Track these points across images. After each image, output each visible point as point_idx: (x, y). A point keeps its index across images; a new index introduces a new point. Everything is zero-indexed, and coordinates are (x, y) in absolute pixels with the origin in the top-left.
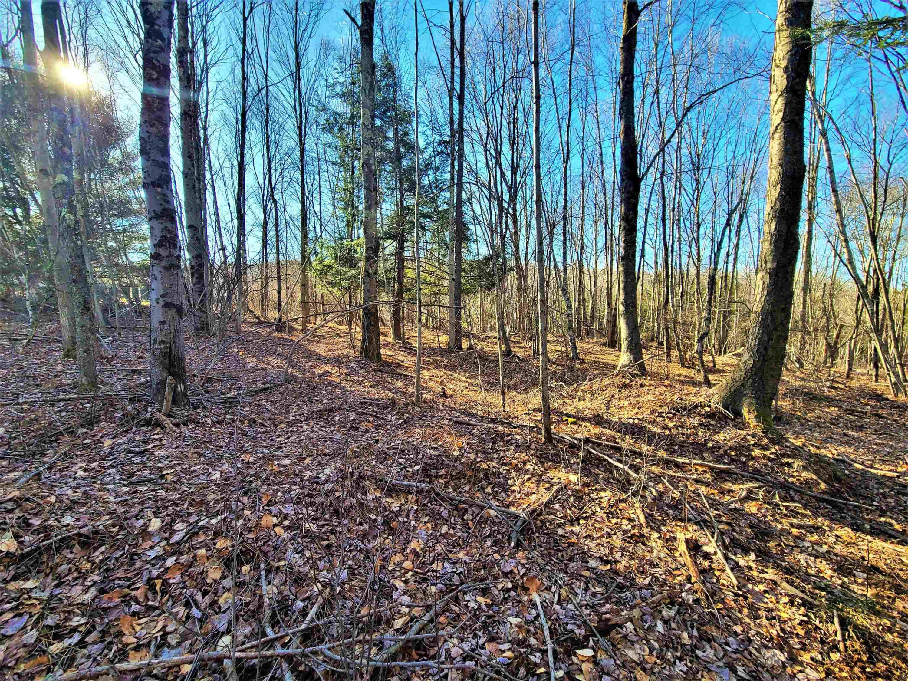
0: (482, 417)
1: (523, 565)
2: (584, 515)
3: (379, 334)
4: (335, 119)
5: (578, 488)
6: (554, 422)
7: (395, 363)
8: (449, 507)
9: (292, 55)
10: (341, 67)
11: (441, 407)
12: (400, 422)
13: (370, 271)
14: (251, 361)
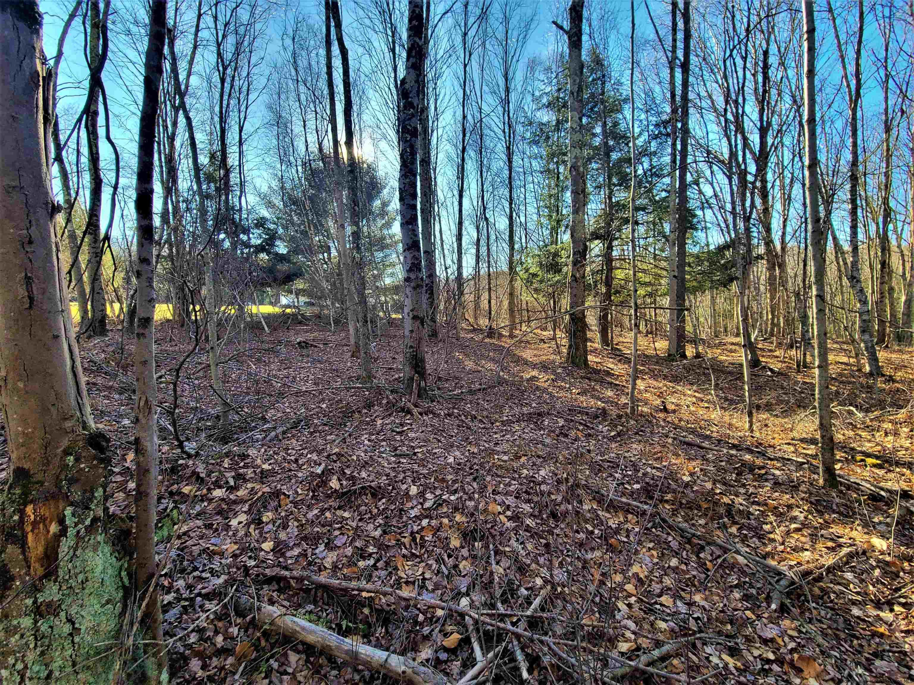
0: (719, 441)
1: (791, 638)
2: (903, 600)
3: (586, 340)
4: (541, 129)
5: (888, 559)
6: (839, 461)
7: (604, 371)
8: (679, 538)
9: (501, 82)
10: (548, 78)
11: (662, 423)
12: (613, 434)
13: (578, 275)
14: (470, 364)
